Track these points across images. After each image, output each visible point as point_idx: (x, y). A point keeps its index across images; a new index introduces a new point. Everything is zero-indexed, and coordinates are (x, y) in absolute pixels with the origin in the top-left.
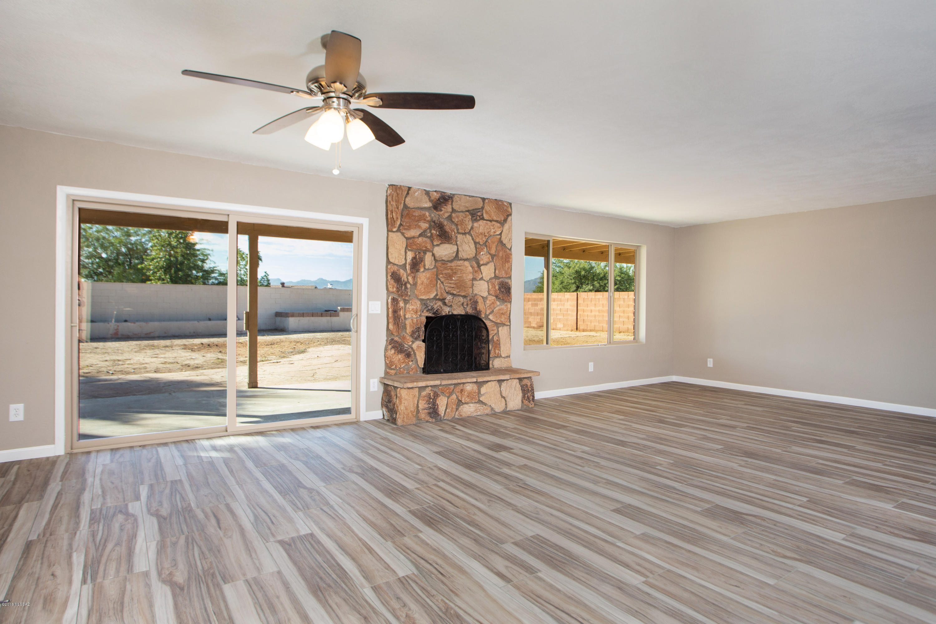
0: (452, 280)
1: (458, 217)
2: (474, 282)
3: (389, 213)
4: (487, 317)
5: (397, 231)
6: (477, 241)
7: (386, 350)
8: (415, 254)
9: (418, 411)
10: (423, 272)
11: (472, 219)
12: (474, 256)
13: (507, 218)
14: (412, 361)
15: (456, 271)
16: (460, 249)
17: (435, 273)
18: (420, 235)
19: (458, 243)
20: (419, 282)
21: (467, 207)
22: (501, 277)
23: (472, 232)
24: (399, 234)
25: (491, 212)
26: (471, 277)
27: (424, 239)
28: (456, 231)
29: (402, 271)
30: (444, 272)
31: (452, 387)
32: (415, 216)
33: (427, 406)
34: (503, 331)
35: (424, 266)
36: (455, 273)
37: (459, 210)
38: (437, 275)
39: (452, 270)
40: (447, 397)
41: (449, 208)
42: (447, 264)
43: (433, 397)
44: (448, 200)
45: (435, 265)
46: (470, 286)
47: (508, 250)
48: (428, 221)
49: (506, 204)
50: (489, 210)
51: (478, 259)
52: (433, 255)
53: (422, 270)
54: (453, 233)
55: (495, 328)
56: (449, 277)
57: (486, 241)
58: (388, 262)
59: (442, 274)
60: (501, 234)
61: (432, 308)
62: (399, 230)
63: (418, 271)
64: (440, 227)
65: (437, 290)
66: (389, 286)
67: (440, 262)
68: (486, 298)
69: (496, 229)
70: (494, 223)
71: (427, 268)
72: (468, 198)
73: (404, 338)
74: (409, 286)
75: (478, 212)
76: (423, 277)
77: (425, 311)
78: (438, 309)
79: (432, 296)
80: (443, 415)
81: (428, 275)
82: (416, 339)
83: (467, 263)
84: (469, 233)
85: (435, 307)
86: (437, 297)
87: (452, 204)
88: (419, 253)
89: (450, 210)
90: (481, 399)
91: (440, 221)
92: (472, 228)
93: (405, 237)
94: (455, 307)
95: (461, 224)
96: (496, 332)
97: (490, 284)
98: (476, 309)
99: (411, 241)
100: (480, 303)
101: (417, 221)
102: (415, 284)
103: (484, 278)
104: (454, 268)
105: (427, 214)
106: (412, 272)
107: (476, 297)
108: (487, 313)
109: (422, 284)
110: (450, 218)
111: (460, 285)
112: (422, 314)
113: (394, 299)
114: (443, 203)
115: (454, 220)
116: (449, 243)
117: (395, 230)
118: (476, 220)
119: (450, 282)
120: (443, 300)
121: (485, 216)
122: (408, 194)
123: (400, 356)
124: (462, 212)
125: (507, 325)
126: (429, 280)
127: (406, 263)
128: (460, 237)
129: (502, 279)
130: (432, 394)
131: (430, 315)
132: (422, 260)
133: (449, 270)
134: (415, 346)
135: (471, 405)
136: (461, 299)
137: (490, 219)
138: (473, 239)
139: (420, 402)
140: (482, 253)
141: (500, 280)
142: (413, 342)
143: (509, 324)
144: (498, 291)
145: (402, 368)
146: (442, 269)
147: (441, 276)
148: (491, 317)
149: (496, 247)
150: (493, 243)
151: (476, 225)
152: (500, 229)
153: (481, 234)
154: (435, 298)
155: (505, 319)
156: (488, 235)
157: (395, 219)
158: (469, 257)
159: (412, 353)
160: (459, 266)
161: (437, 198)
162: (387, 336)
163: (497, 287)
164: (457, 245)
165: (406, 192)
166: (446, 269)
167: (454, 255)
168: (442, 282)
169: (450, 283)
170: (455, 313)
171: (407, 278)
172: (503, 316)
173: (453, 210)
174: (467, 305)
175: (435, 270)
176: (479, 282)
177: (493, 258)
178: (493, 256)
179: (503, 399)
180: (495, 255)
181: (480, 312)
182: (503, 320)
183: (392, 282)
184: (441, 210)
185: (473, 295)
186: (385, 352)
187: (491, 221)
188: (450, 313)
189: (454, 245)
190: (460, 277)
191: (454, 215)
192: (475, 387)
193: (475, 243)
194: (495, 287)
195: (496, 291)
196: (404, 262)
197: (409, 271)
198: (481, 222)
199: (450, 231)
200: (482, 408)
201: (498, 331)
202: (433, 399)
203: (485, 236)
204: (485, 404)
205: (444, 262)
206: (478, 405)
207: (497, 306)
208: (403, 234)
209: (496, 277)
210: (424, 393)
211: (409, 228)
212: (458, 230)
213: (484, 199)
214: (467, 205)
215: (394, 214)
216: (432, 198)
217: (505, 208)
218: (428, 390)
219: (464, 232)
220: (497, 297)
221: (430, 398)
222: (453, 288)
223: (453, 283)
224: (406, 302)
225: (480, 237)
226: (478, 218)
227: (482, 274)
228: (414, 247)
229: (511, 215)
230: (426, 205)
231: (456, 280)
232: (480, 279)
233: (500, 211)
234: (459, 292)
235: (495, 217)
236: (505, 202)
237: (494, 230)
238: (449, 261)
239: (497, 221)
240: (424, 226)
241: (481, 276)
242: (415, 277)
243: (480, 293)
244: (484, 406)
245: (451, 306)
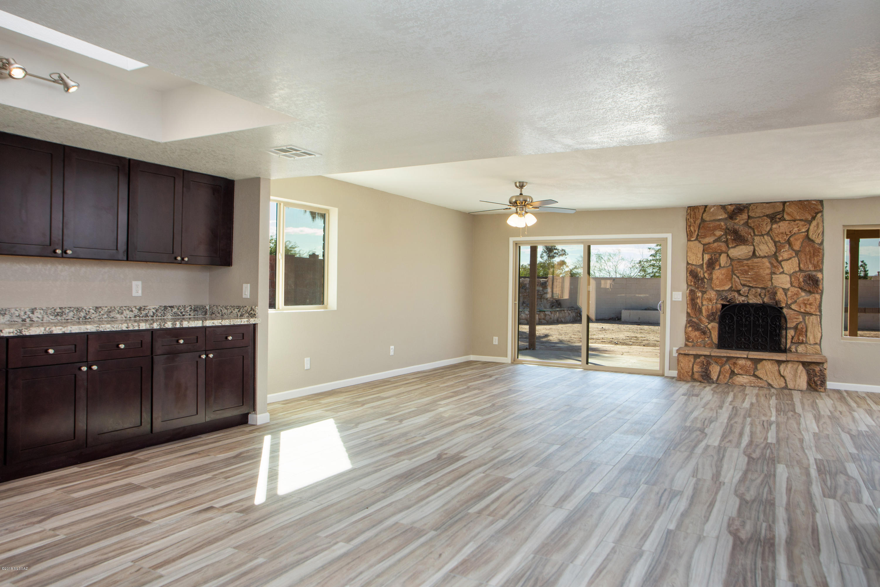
0: (748, 275)
1: (754, 222)
2: (773, 276)
3: (688, 227)
4: (789, 307)
5: (695, 240)
6: (777, 239)
7: (686, 327)
8: (711, 256)
9: (693, 373)
10: (719, 269)
11: (771, 221)
12: (773, 253)
13: (816, 216)
14: (708, 338)
15: (753, 268)
16: (756, 249)
17: (731, 270)
18: (715, 241)
19: (754, 244)
20: (714, 277)
21: (763, 213)
22: (808, 270)
23: (770, 233)
24: (697, 242)
25: (793, 213)
26: (768, 271)
27: (720, 244)
28: (752, 234)
29: (699, 269)
30: (739, 269)
31: (725, 359)
32: (710, 227)
33: (700, 370)
34: (811, 321)
35: (720, 265)
37: (755, 216)
38: (733, 271)
39: (748, 266)
40: (720, 366)
41: (745, 216)
42: (743, 262)
43: (706, 364)
44: (744, 209)
45: (731, 263)
46: (768, 279)
47: (816, 245)
48: (723, 229)
49: (815, 203)
50: (791, 212)
51: (777, 256)
52: (728, 255)
53: (717, 267)
54: (750, 236)
55: (801, 317)
56: (746, 272)
57: (789, 239)
58: (688, 263)
59: (737, 270)
60: (808, 231)
61: (726, 298)
62: (697, 239)
63: (714, 269)
64: (735, 232)
65: (732, 283)
66: (688, 281)
67: (736, 261)
68: (788, 289)
69: (801, 227)
70: (797, 222)
71: (722, 265)
72: (764, 205)
73: (700, 320)
74: (706, 280)
75: (778, 215)
76: (718, 274)
77: (719, 300)
78: (732, 298)
79: (727, 288)
80: (715, 379)
81: (723, 272)
82: (712, 321)
83: (765, 260)
84: (768, 234)
85: (729, 297)
86: (733, 289)
87: (748, 213)
88: (715, 255)
89: (746, 217)
90: (756, 373)
91: (734, 228)
92: (771, 229)
93: (701, 243)
94: (750, 297)
95: (757, 228)
96: (801, 320)
97: (792, 277)
98: (774, 299)
99: (707, 246)
100: (778, 294)
101: (712, 231)
102: (711, 279)
103: (785, 272)
104: (751, 264)
105: (723, 224)
106: (708, 270)
107: (776, 289)
108: (789, 303)
109: (717, 279)
110: (746, 224)
111: (757, 278)
112: (718, 302)
113: (691, 291)
114: (738, 212)
115: (750, 225)
116: (744, 245)
117: (692, 239)
118: (776, 222)
119: (746, 276)
120: (738, 291)
121: (786, 217)
122: (705, 211)
123: (696, 333)
124: (759, 217)
125: (816, 315)
126: (724, 276)
127: (703, 263)
128: (757, 239)
129: (809, 272)
130: (705, 362)
131: (724, 303)
132: (717, 260)
133: (746, 267)
134: (710, 326)
135: (745, 377)
136: (759, 290)
137: (793, 219)
138: (772, 239)
139: (695, 366)
140: (782, 251)
141: (807, 273)
142: (709, 323)
143: (818, 313)
144: (803, 283)
145: (699, 342)
146: (738, 266)
147: (736, 272)
148: (793, 307)
149: (802, 243)
150: (796, 240)
151: (775, 226)
152: (806, 227)
153: (782, 233)
154: (731, 289)
155: (814, 309)
156: (789, 234)
157: (693, 231)
158: (766, 255)
159: (708, 331)
160: (756, 263)
161: (732, 210)
162: (687, 317)
163: (801, 280)
164: (753, 245)
165: (703, 210)
166: (742, 266)
167: (751, 254)
168: (738, 277)
169: (746, 278)
170: (751, 302)
171: (703, 274)
172: (809, 306)
173: (749, 217)
174: (765, 295)
175: (731, 267)
176: (779, 275)
178: (797, 253)
179: (782, 378)
180: (799, 251)
181: (779, 301)
182: (810, 309)
183: (690, 278)
184: (736, 219)
185: (772, 287)
186: (685, 329)
187: (794, 221)
188: (746, 302)
189: (751, 245)
190: (756, 272)
191: (750, 221)
192: (750, 363)
193: (775, 242)
194: (799, 280)
195: (800, 283)
196: (702, 263)
197: (705, 269)
198: (781, 224)
199: (746, 235)
200: (757, 381)
201: (804, 319)
202: (706, 366)
203: (787, 235)
204: (761, 379)
205: (739, 260)
206: (752, 378)
207: (802, 297)
208: (700, 242)
209: (801, 271)
210: (698, 360)
211: (705, 237)
212: (754, 233)
213: (784, 203)
214: (765, 211)
215: (691, 228)
216: (728, 210)
217: (814, 206)
218: (702, 359)
219: (760, 234)
220: (801, 288)
221: (704, 365)
222: (749, 281)
223: (749, 278)
224: (704, 293)
225: (781, 236)
226: (778, 220)
227: (783, 268)
228: (710, 251)
229: (821, 212)
230: (721, 217)
231: (752, 275)
232: (780, 273)
233: (806, 210)
234: (756, 285)
235: (799, 216)
236: (814, 200)
237: (798, 229)
238: (745, 259)
239: (801, 220)
240: (718, 233)
241: (781, 270)
242: (711, 273)
243: (780, 285)
244: (759, 380)
245: (747, 296)
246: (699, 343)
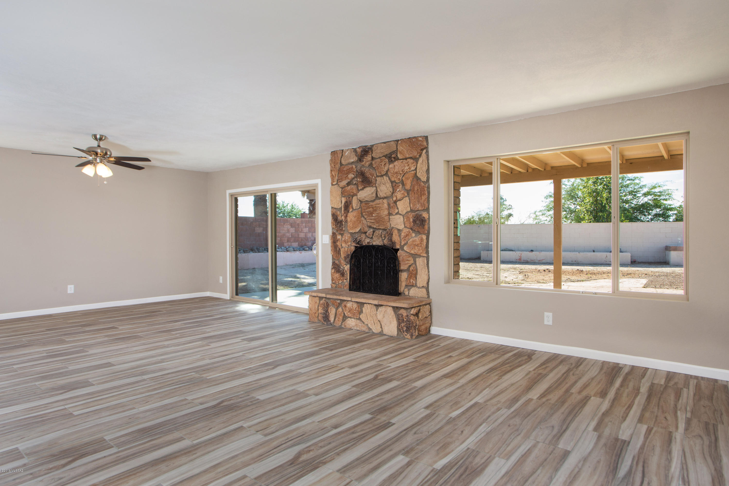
0: (373, 216)
1: (376, 163)
2: (390, 217)
4: (402, 248)
5: (336, 184)
6: (393, 180)
7: (332, 269)
8: (347, 198)
9: (318, 314)
10: (352, 211)
11: (389, 162)
12: (391, 193)
13: (422, 153)
14: (344, 279)
15: (376, 209)
16: (378, 190)
17: (360, 212)
18: (348, 184)
19: (377, 185)
20: (349, 219)
21: (382, 153)
22: (416, 209)
23: (389, 173)
24: (337, 186)
25: (404, 151)
26: (386, 212)
27: (352, 186)
29: (338, 212)
30: (366, 210)
31: (339, 301)
32: (346, 170)
33: (322, 311)
34: (420, 262)
35: (353, 208)
36: (376, 210)
37: (377, 157)
38: (362, 214)
39: (373, 208)
40: (335, 308)
41: (369, 158)
42: (369, 204)
43: (326, 306)
44: (368, 151)
45: (360, 206)
46: (387, 221)
47: (422, 184)
48: (354, 172)
49: (420, 139)
50: (402, 150)
51: (393, 196)
52: (358, 198)
53: (351, 210)
54: (373, 177)
55: (411, 259)
56: (371, 213)
57: (402, 178)
58: (332, 208)
59: (365, 212)
60: (416, 169)
61: (357, 240)
63: (348, 212)
64: (362, 174)
65: (361, 225)
66: (332, 224)
67: (363, 203)
68: (402, 230)
69: (410, 165)
70: (408, 160)
72: (382, 145)
73: (340, 262)
74: (343, 223)
75: (394, 154)
76: (351, 216)
77: (353, 242)
78: (361, 240)
79: (357, 230)
81: (355, 214)
82: (346, 263)
83: (384, 201)
84: (386, 174)
85: (359, 239)
86: (361, 231)
87: (372, 153)
88: (349, 197)
89: (371, 159)
90: (361, 317)
91: (362, 170)
92: (388, 170)
93: (340, 187)
94: (375, 239)
95: (378, 169)
96: (412, 262)
97: (405, 217)
98: (391, 240)
99: (343, 189)
100: (394, 235)
101: (346, 174)
102: (346, 221)
103: (400, 212)
104: (374, 206)
105: (354, 166)
106: (345, 213)
107: (392, 230)
108: (402, 244)
109: (351, 221)
110: (371, 165)
111: (379, 220)
112: (351, 244)
113: (334, 234)
114: (365, 154)
115: (373, 167)
116: (370, 187)
117: (334, 183)
118: (392, 162)
120: (365, 233)
121: (400, 156)
123: (338, 275)
124: (380, 158)
125: (424, 257)
126: (356, 218)
127: (342, 206)
128: (378, 179)
129: (418, 212)
130: (325, 304)
131: (356, 245)
132: (351, 202)
133: (371, 208)
134: (345, 267)
135: (353, 320)
136: (381, 231)
137: (404, 157)
138: (389, 179)
139: (319, 307)
140: (397, 190)
141: (416, 213)
143: (425, 255)
144: (412, 224)
145: (340, 283)
146: (365, 208)
147: (364, 213)
148: (405, 248)
149: (412, 182)
150: (407, 179)
151: (391, 166)
152: (413, 165)
153: (397, 173)
155: (419, 250)
156: (402, 173)
157: (334, 176)
158: (386, 196)
159: (344, 273)
160: (378, 204)
161: (361, 152)
162: (332, 260)
163: (411, 220)
164: (376, 187)
165: (341, 155)
166: (369, 208)
167: (374, 195)
168: (365, 219)
169: (371, 219)
170: (374, 244)
171: (342, 217)
172: (416, 247)
173: (373, 158)
174: (385, 237)
175: (360, 209)
176: (395, 216)
177: (408, 194)
178: (408, 191)
179: (379, 323)
180: (410, 190)
181: (395, 243)
182: (416, 251)
183: (333, 221)
184: (363, 161)
185: (390, 228)
186: (331, 272)
187: (406, 159)
188: (371, 244)
189: (374, 187)
190: (378, 213)
191: (373, 162)
193: (392, 182)
194: (409, 220)
195: (410, 223)
196: (340, 206)
197: (343, 212)
198: (396, 163)
199: (371, 176)
201: (415, 262)
202: (326, 308)
203: (400, 174)
204: (364, 323)
205: (367, 202)
206: (358, 321)
207: (412, 237)
208: (339, 185)
209: (412, 211)
210: (321, 302)
211: (342, 180)
212: (376, 174)
213: (397, 142)
214: (382, 151)
215: (333, 173)
216: (358, 153)
217: (420, 143)
218: (324, 301)
219: (380, 175)
220: (411, 229)
222: (373, 223)
223: (373, 219)
224: (342, 235)
225: (395, 176)
226: (393, 159)
227: (398, 209)
228: (346, 194)
229: (427, 148)
230: (352, 160)
231: (375, 216)
232: (396, 214)
233: (414, 147)
234: (379, 226)
235: (408, 154)
236: (420, 137)
237: (408, 167)
238: (371, 201)
239: (411, 158)
240: (351, 176)
241: (397, 211)
242: (347, 216)
243: (396, 227)
244: (362, 324)
245: (372, 238)
246: (340, 285)
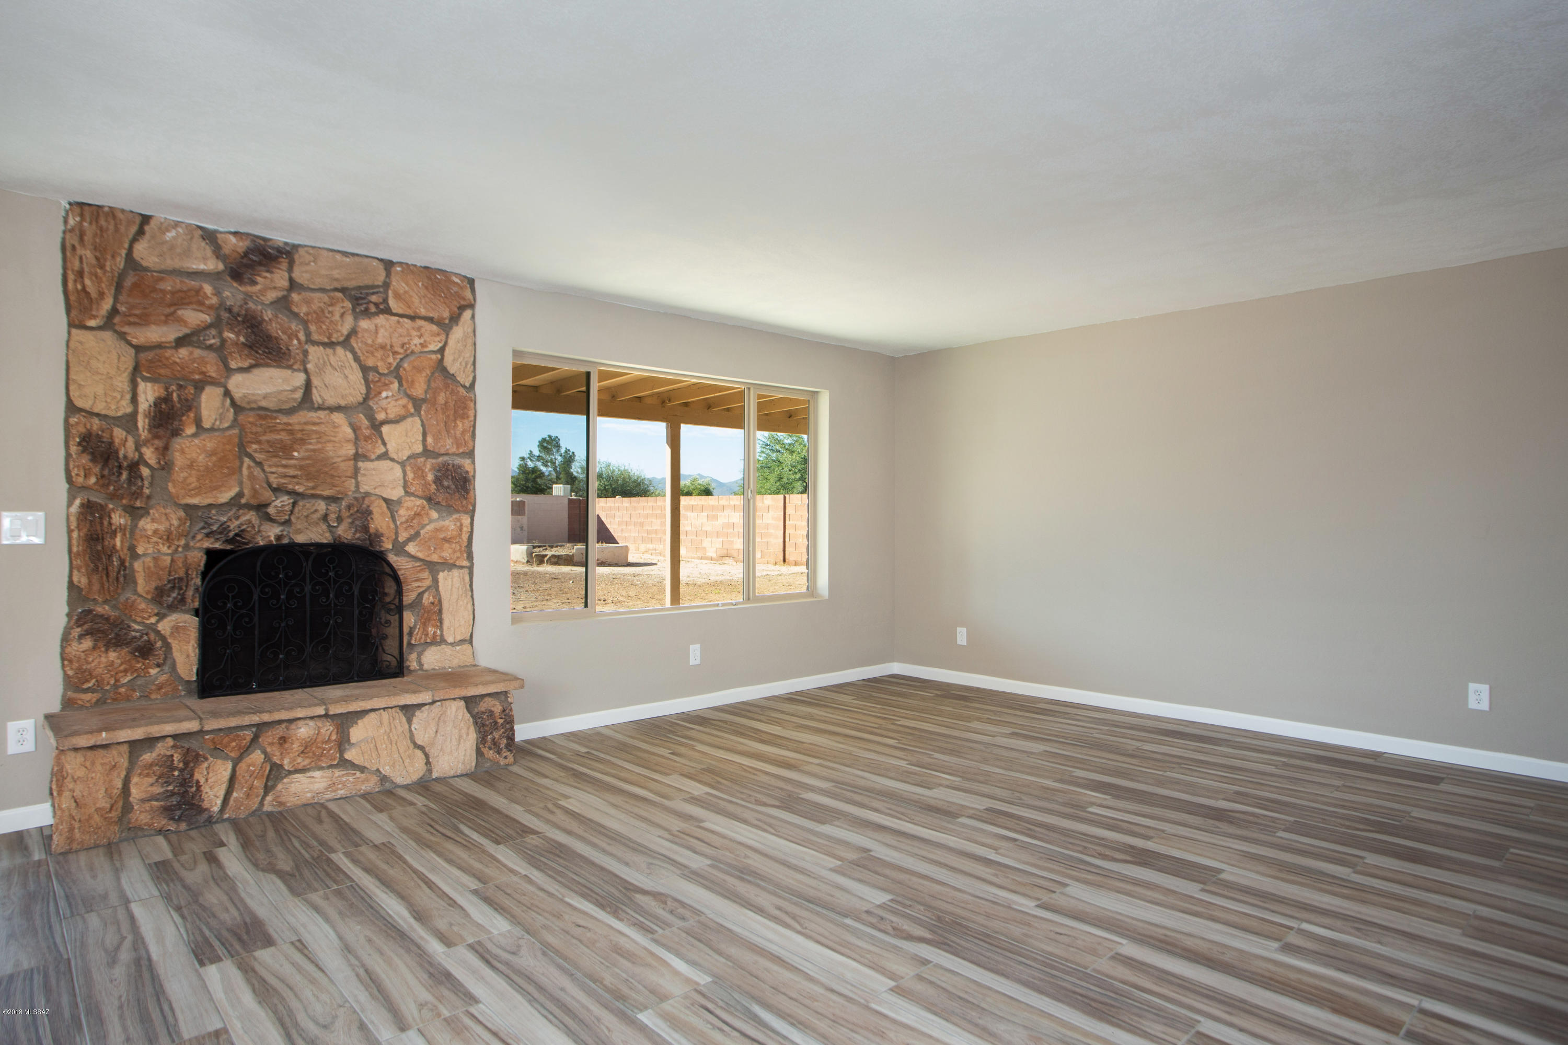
0: (293, 458)
1: (308, 302)
2: (360, 464)
3: (71, 277)
4: (400, 549)
5: (99, 328)
6: (370, 363)
7: (66, 639)
8: (167, 389)
9: (127, 808)
10: (194, 435)
11: (354, 309)
12: (361, 399)
13: (460, 315)
14: (158, 665)
15: (305, 437)
16: (315, 381)
17: (237, 440)
18: (181, 342)
19: (309, 366)
20: (179, 460)
21: (336, 280)
22: (442, 451)
23: (353, 342)
24: (107, 335)
25: (411, 296)
26: (350, 450)
27: (198, 352)
28: (302, 336)
29: (119, 433)
30: (264, 438)
31: (249, 732)
32: (163, 292)
33: (158, 790)
34: (449, 582)
35: (198, 422)
36: (303, 441)
37: (313, 287)
38: (242, 446)
39: (291, 432)
40: (233, 760)
41: (280, 278)
42: (276, 418)
43: (181, 765)
44: (277, 257)
45: (235, 420)
46: (349, 474)
47: (462, 390)
48: (211, 307)
49: (457, 280)
50: (406, 292)
51: (371, 408)
52: (227, 393)
53: (190, 430)
54: (295, 342)
55: (426, 574)
56: (285, 450)
57: (399, 366)
58: (71, 408)
59: (259, 442)
60: (442, 350)
61: (224, 529)
62: (108, 324)
63: (176, 433)
64: (251, 323)
65: (241, 483)
66: (74, 472)
67: (251, 413)
68: (399, 502)
69: (427, 337)
70: (420, 323)
71: (207, 424)
72: (338, 257)
73: (130, 607)
74: (145, 472)
75: (373, 293)
76: (194, 448)
77: (199, 537)
78: (243, 531)
79: (225, 497)
80: (216, 809)
81: (210, 445)
82: (172, 608)
83: (338, 418)
84: (346, 343)
85: (234, 525)
86: (243, 501)
87: (290, 269)
88: (180, 387)
89: (285, 284)
90: (348, 756)
91: (247, 310)
92: (353, 332)
93: (130, 344)
94: (298, 524)
95: (319, 320)
96: (428, 583)
97: (408, 468)
98: (366, 529)
99: (150, 355)
100: (375, 515)
101: (170, 305)
102: (166, 467)
103: (392, 455)
104: (297, 427)
105: (208, 289)
106: (156, 437)
107: (367, 502)
108: (401, 539)
109: (191, 466)
110: (283, 303)
111: (317, 470)
112: (192, 544)
113: (88, 507)
114: (260, 263)
115: (295, 310)
116: (279, 367)
117: (92, 323)
118: (366, 313)
119: (284, 462)
120: (261, 508)
121: (394, 305)
122: (141, 232)
123: (112, 655)
124: (322, 290)
125: (462, 567)
126: (214, 458)
127: (135, 413)
128: (315, 352)
129: (446, 458)
130: (176, 757)
131: (217, 545)
132: (190, 405)
133: (283, 433)
134: (165, 626)
135: (317, 774)
136: (322, 506)
137: (410, 312)
138: (357, 359)
139: (135, 780)
140: (384, 394)
141: (441, 459)
142: (161, 617)
143: (466, 563)
144: (434, 487)
145: (123, 685)
146: (259, 430)
147: (255, 446)
148: (411, 548)
149: (429, 381)
150: (419, 370)
151: (364, 324)
152: (438, 339)
153: (383, 347)
154: (235, 502)
155: (455, 552)
156: (401, 351)
157: (94, 295)
158: (343, 403)
159: (159, 644)
160: (315, 424)
161: (241, 250)
162: (70, 603)
163: (430, 477)
164: (306, 371)
165: (134, 229)
166: (273, 429)
167: (299, 395)
168: (259, 464)
169: (285, 466)
170: (300, 539)
171: (137, 448)
172: (447, 545)
173: (293, 285)
174: (340, 519)
175: (236, 431)
176: (376, 463)
177: (418, 408)
178: (417, 403)
179: (419, 753)
180: (424, 400)
181: (378, 535)
182: (446, 554)
183: (85, 460)
184: (254, 283)
185: (357, 495)
186: (63, 648)
187: (413, 318)
188: (285, 541)
189: (298, 370)
190: (314, 451)
191: (295, 296)
192: (328, 729)
193: (365, 369)
194: (424, 477)
195: (426, 484)
196: (129, 410)
197: (144, 434)
198: (381, 320)
199: (284, 337)
200: (351, 779)
201: (436, 581)
202: (181, 771)
203: (395, 353)
204: (362, 769)
205: (264, 413)
206: (337, 773)
207: (431, 521)
208: (122, 336)
209: (427, 453)
210: (148, 757)
211: (144, 320)
212: (308, 334)
213: (388, 265)
214: (336, 273)
216: (226, 250)
217: (455, 289)
218: (162, 749)
219: (326, 340)
220: (429, 499)
221: (172, 768)
222: (294, 477)
223: (294, 466)
224: (135, 513)
225: (379, 354)
226: (373, 309)
227: (384, 444)
228: (162, 371)
229: (472, 306)
230: (202, 267)
231: (303, 459)
232: (380, 458)
233: (440, 296)
234: (313, 488)
235: (425, 308)
236: (456, 275)
237: (422, 341)
238: (280, 411)
239: (430, 320)
240: (194, 317)
241: (383, 450)
242: (166, 448)
243: (378, 491)
244: (358, 774)
245: (287, 522)
246: (123, 690)
